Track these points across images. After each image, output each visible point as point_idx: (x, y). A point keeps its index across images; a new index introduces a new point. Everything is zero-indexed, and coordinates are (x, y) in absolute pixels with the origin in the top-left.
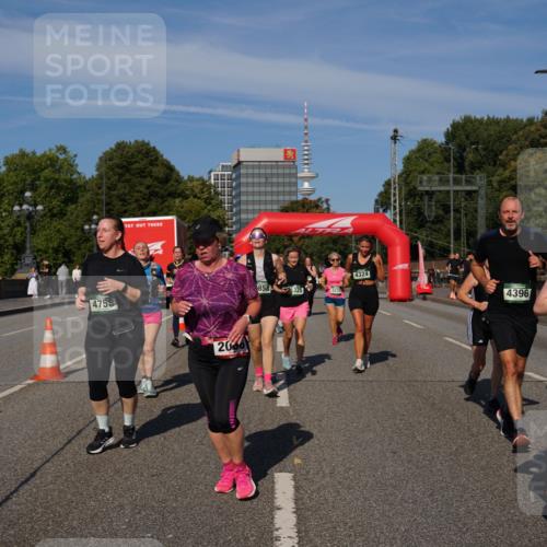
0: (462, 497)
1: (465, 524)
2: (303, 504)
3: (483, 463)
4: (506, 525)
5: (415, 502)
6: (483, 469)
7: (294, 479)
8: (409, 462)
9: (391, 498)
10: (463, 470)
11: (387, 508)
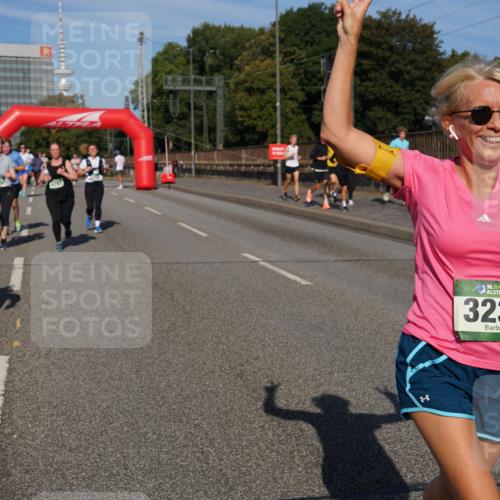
0: (165, 372)
1: (163, 398)
2: (13, 386)
3: (190, 339)
4: (200, 396)
5: (120, 379)
6: (189, 344)
7: (10, 362)
9: (99, 376)
10: (171, 345)
11: (93, 385)
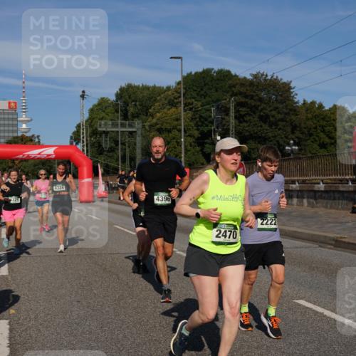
0: (121, 328)
1: (122, 345)
2: (15, 340)
3: (136, 305)
5: (90, 333)
6: (135, 308)
7: (9, 324)
8: (88, 307)
10: (123, 310)
11: (72, 338)
